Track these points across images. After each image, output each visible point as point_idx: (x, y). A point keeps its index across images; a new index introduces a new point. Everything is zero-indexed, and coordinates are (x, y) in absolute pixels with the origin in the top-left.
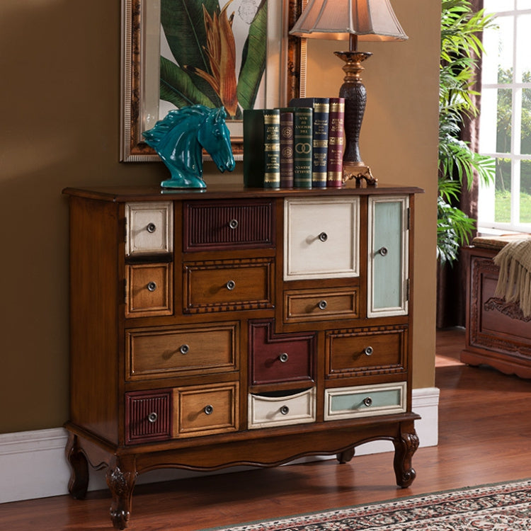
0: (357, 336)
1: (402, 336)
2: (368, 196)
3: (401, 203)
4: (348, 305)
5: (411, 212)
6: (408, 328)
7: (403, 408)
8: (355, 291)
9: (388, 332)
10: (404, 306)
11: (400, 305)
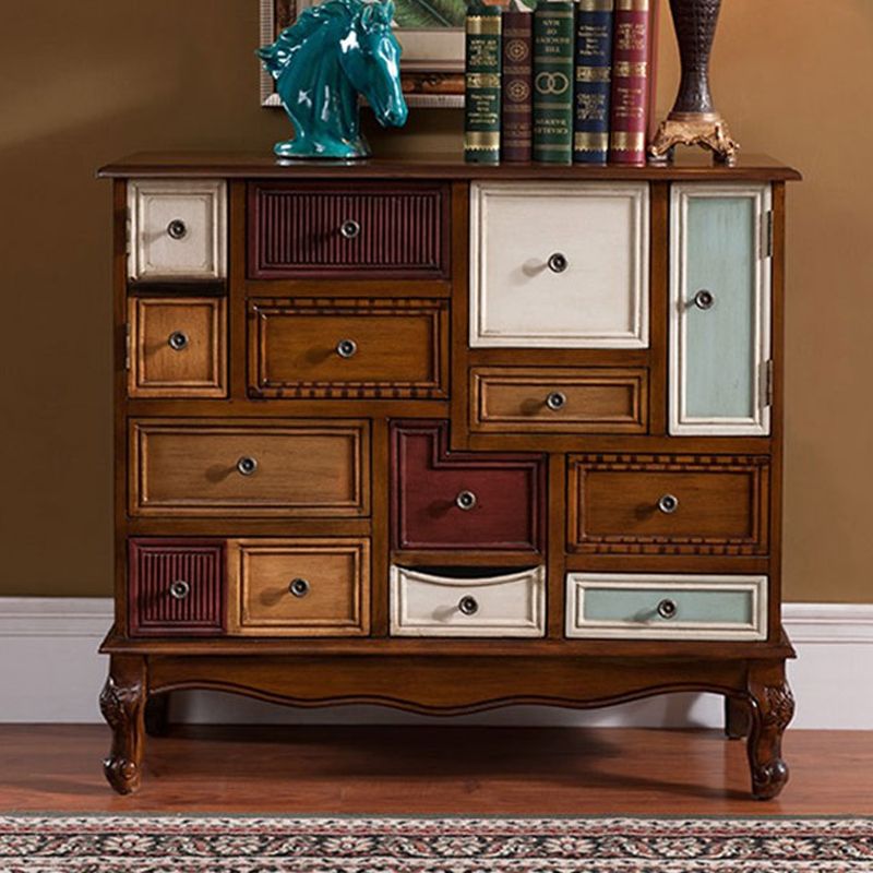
0: (642, 470)
1: (756, 480)
2: (669, 183)
3: (753, 199)
4: (622, 404)
5: (777, 220)
6: (769, 463)
7: (758, 630)
8: (639, 378)
9: (720, 468)
10: (761, 418)
11: (752, 415)
